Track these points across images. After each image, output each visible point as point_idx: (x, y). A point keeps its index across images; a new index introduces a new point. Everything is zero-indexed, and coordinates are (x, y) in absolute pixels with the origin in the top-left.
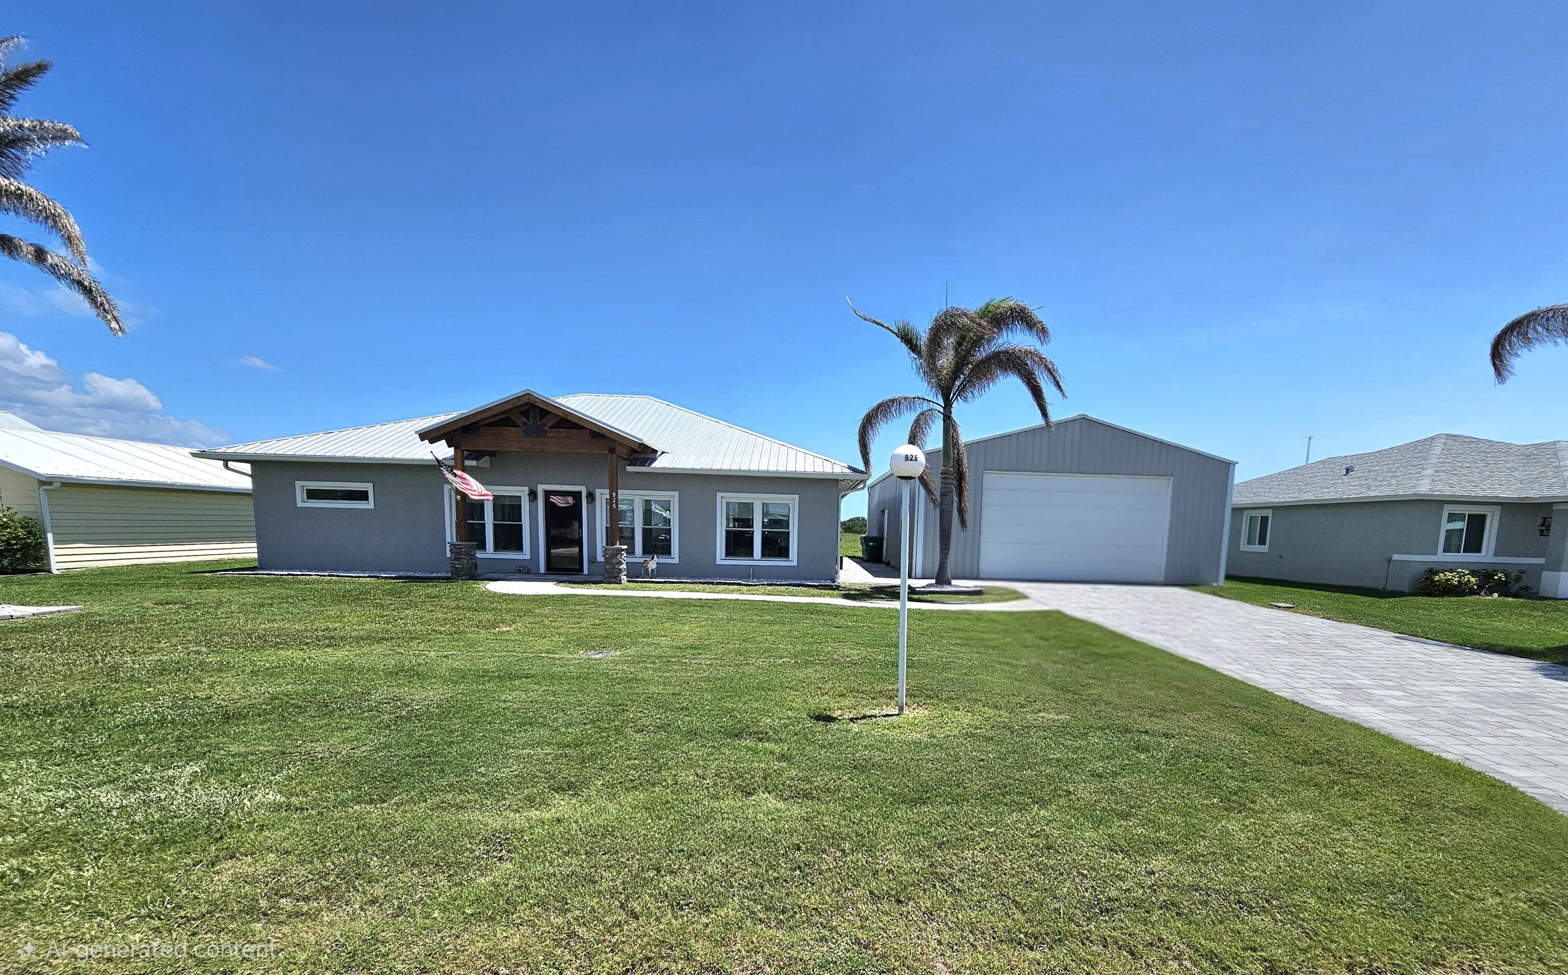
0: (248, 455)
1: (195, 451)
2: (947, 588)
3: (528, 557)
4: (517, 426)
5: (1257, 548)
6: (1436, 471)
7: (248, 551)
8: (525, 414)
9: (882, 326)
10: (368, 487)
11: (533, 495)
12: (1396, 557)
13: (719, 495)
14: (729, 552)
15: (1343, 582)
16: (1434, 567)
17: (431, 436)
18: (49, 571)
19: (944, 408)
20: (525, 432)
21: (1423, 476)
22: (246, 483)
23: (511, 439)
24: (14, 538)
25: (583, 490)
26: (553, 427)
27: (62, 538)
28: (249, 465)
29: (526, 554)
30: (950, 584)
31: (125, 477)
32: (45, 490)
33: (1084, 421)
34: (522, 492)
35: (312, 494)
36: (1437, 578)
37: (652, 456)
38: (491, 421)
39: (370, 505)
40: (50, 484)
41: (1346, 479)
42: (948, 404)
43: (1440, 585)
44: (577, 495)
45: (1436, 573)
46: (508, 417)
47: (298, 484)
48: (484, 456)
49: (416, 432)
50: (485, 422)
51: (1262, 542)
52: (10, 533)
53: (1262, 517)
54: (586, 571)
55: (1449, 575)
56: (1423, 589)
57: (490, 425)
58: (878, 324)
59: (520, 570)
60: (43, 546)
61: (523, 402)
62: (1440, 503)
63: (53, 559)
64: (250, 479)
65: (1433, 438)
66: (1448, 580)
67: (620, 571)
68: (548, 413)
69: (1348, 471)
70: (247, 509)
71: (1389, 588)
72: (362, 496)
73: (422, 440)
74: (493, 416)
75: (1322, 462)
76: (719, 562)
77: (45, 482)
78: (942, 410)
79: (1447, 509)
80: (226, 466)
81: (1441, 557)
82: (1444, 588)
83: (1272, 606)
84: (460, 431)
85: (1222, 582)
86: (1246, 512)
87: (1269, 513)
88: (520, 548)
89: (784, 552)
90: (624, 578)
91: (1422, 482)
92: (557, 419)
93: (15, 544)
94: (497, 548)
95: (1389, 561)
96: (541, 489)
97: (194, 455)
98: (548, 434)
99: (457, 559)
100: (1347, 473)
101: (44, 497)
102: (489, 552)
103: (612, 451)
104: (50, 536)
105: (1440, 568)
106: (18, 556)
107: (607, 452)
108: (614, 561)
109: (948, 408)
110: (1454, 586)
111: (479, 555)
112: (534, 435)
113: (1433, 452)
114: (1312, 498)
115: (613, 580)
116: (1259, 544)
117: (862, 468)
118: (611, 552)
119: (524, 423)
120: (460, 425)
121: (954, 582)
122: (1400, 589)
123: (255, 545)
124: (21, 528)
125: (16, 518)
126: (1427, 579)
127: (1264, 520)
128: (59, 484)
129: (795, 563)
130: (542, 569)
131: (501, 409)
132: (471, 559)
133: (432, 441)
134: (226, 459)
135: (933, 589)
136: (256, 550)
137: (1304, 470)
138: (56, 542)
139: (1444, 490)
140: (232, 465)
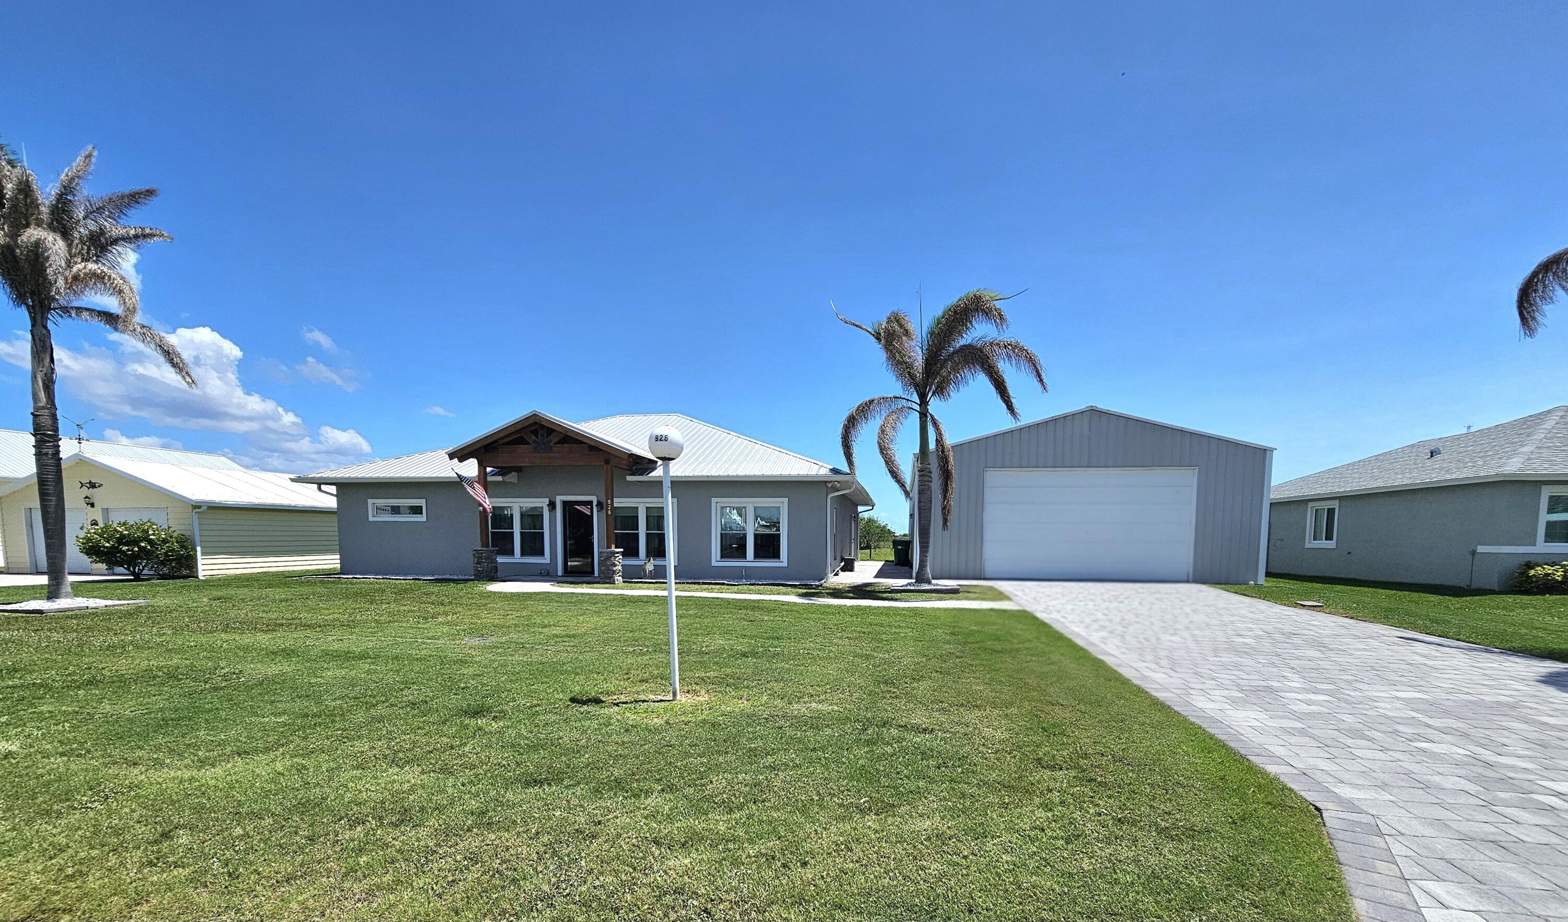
0: (332, 478)
1: (293, 476)
2: (927, 587)
3: (548, 561)
4: (528, 443)
5: (1324, 544)
6: (1538, 448)
7: (332, 561)
8: (535, 433)
9: (861, 328)
10: (421, 502)
11: (552, 505)
12: (1481, 549)
13: (714, 500)
14: (724, 555)
15: (1421, 580)
16: (1533, 560)
17: (461, 455)
18: (197, 577)
19: (920, 405)
20: (535, 448)
21: (1518, 454)
22: (331, 502)
23: (524, 455)
24: (170, 551)
25: (594, 499)
26: (558, 442)
27: (208, 550)
28: (334, 487)
29: (546, 559)
30: (930, 583)
31: (256, 501)
32: (196, 512)
33: (1093, 412)
34: (543, 503)
35: (379, 509)
36: (1532, 572)
37: (651, 466)
38: (507, 440)
39: (422, 518)
40: (199, 507)
41: (1429, 463)
42: (924, 402)
43: (1537, 581)
44: (590, 503)
45: (1529, 566)
46: (520, 437)
47: (370, 501)
48: (511, 472)
49: (446, 453)
50: (502, 442)
51: (1329, 537)
52: (169, 547)
53: (1328, 509)
54: (596, 574)
55: (1549, 569)
56: (1516, 586)
57: (507, 443)
58: (857, 326)
59: (541, 573)
60: (194, 558)
61: (530, 422)
62: (1536, 484)
63: (200, 567)
64: (335, 498)
65: (1549, 412)
66: (1548, 575)
67: (614, 572)
68: (554, 430)
69: (1432, 454)
70: (332, 525)
71: (1474, 586)
72: (418, 510)
73: (451, 459)
74: (508, 436)
75: (1413, 446)
76: (714, 563)
77: (197, 506)
78: (917, 407)
79: (1546, 493)
80: (320, 489)
81: (1542, 547)
82: (1544, 584)
83: (1296, 605)
84: (483, 450)
85: (1261, 579)
86: (1311, 504)
87: (1335, 504)
88: (541, 553)
89: (776, 555)
90: (618, 579)
91: (1512, 460)
92: (561, 436)
93: (172, 556)
94: (523, 553)
95: (1474, 553)
96: (559, 499)
97: (292, 480)
98: (554, 449)
99: (478, 563)
100: (1432, 456)
101: (195, 517)
102: (517, 557)
103: (607, 462)
104: (199, 549)
105: (1540, 561)
106: (173, 565)
107: (603, 463)
108: (608, 563)
109: (923, 405)
110: (1557, 581)
111: (500, 559)
112: (542, 451)
113: (1543, 427)
114: (1382, 485)
115: (608, 581)
116: (1326, 539)
117: (847, 470)
118: (606, 554)
119: (534, 441)
120: (480, 445)
121: (934, 582)
122: (1488, 587)
123: (338, 557)
124: (177, 542)
125: (175, 535)
126: (1522, 574)
127: (1331, 512)
128: (206, 507)
129: (785, 564)
130: (560, 573)
131: (513, 429)
132: (492, 563)
133: (461, 460)
134: (319, 483)
135: (912, 588)
136: (339, 561)
137: (1388, 456)
138: (203, 554)
139: (1541, 468)
140: (323, 487)
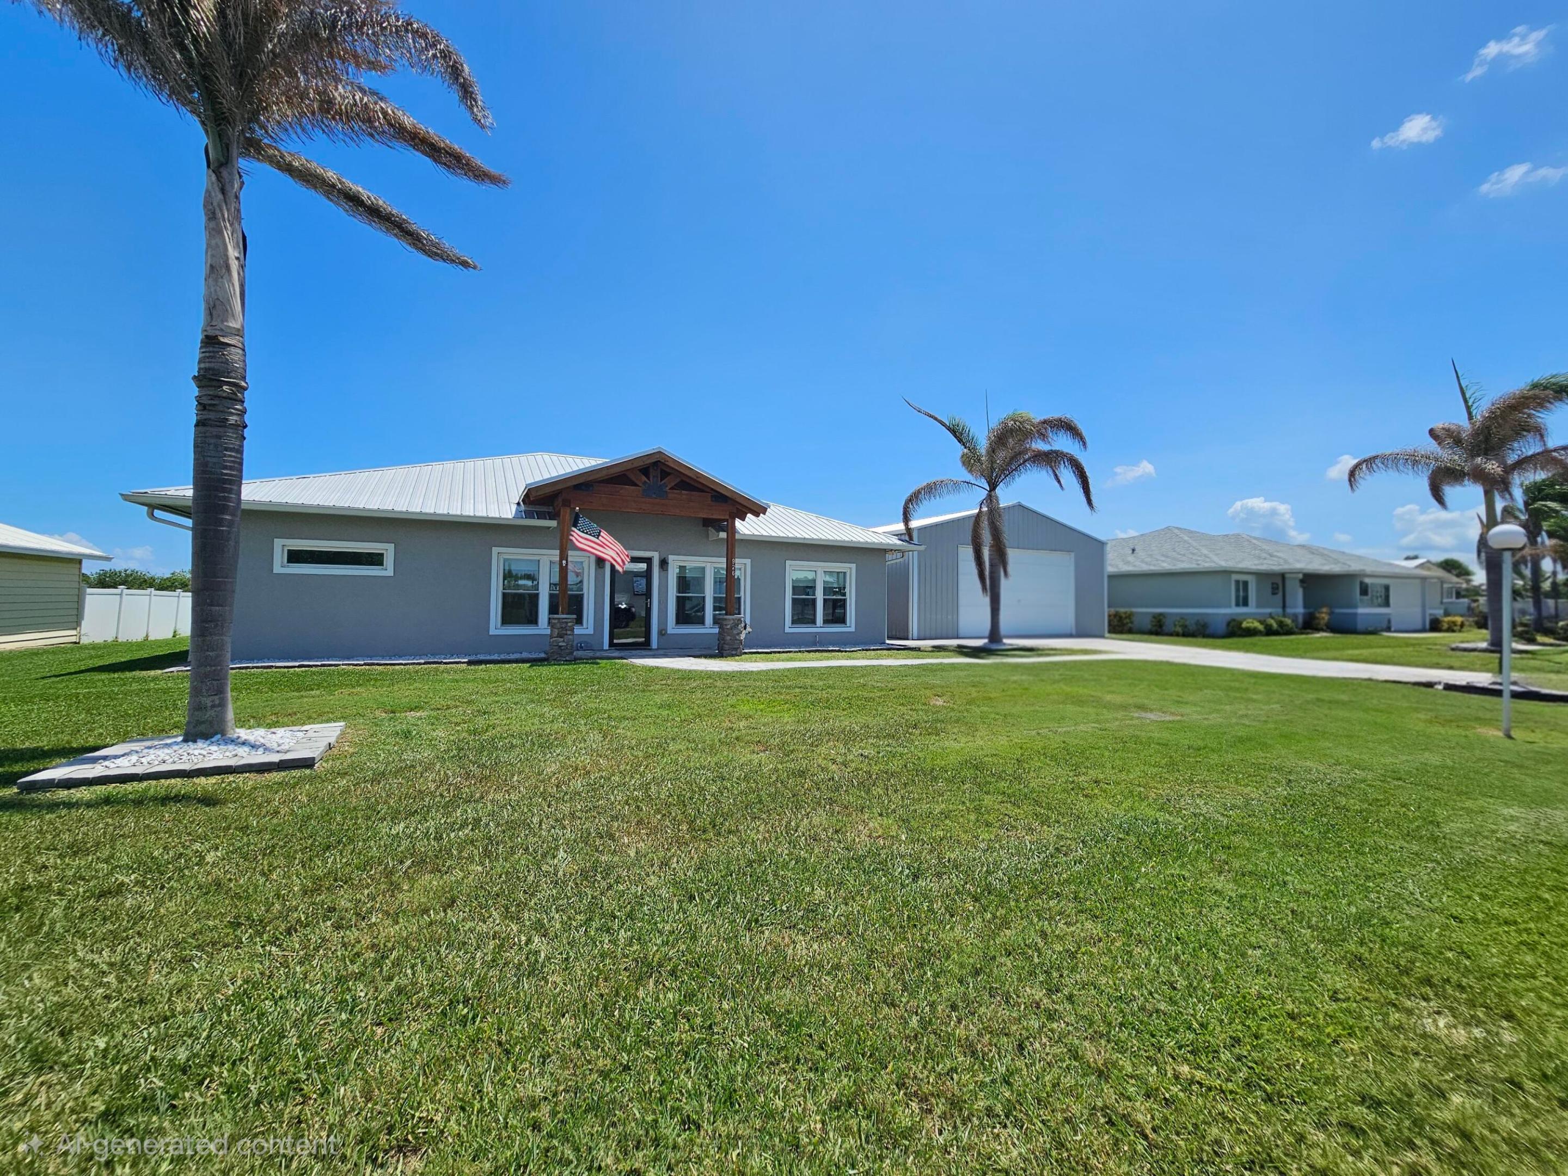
2: (1001, 646)
3: (590, 631)
4: (634, 484)
8: (645, 473)
10: (388, 550)
11: (599, 561)
23: (626, 498)
25: (655, 556)
26: (674, 488)
29: (588, 628)
30: (1003, 642)
33: (1020, 506)
35: (295, 557)
39: (380, 570)
44: (648, 561)
47: (278, 543)
54: (655, 645)
59: (582, 647)
62: (1231, 573)
68: (671, 472)
72: (375, 559)
79: (1233, 577)
80: (152, 516)
81: (1235, 610)
85: (1107, 633)
89: (842, 620)
92: (677, 481)
98: (670, 496)
102: (543, 627)
103: (732, 515)
107: (728, 517)
112: (653, 496)
119: (645, 484)
129: (853, 629)
130: (606, 645)
140: (157, 513)
